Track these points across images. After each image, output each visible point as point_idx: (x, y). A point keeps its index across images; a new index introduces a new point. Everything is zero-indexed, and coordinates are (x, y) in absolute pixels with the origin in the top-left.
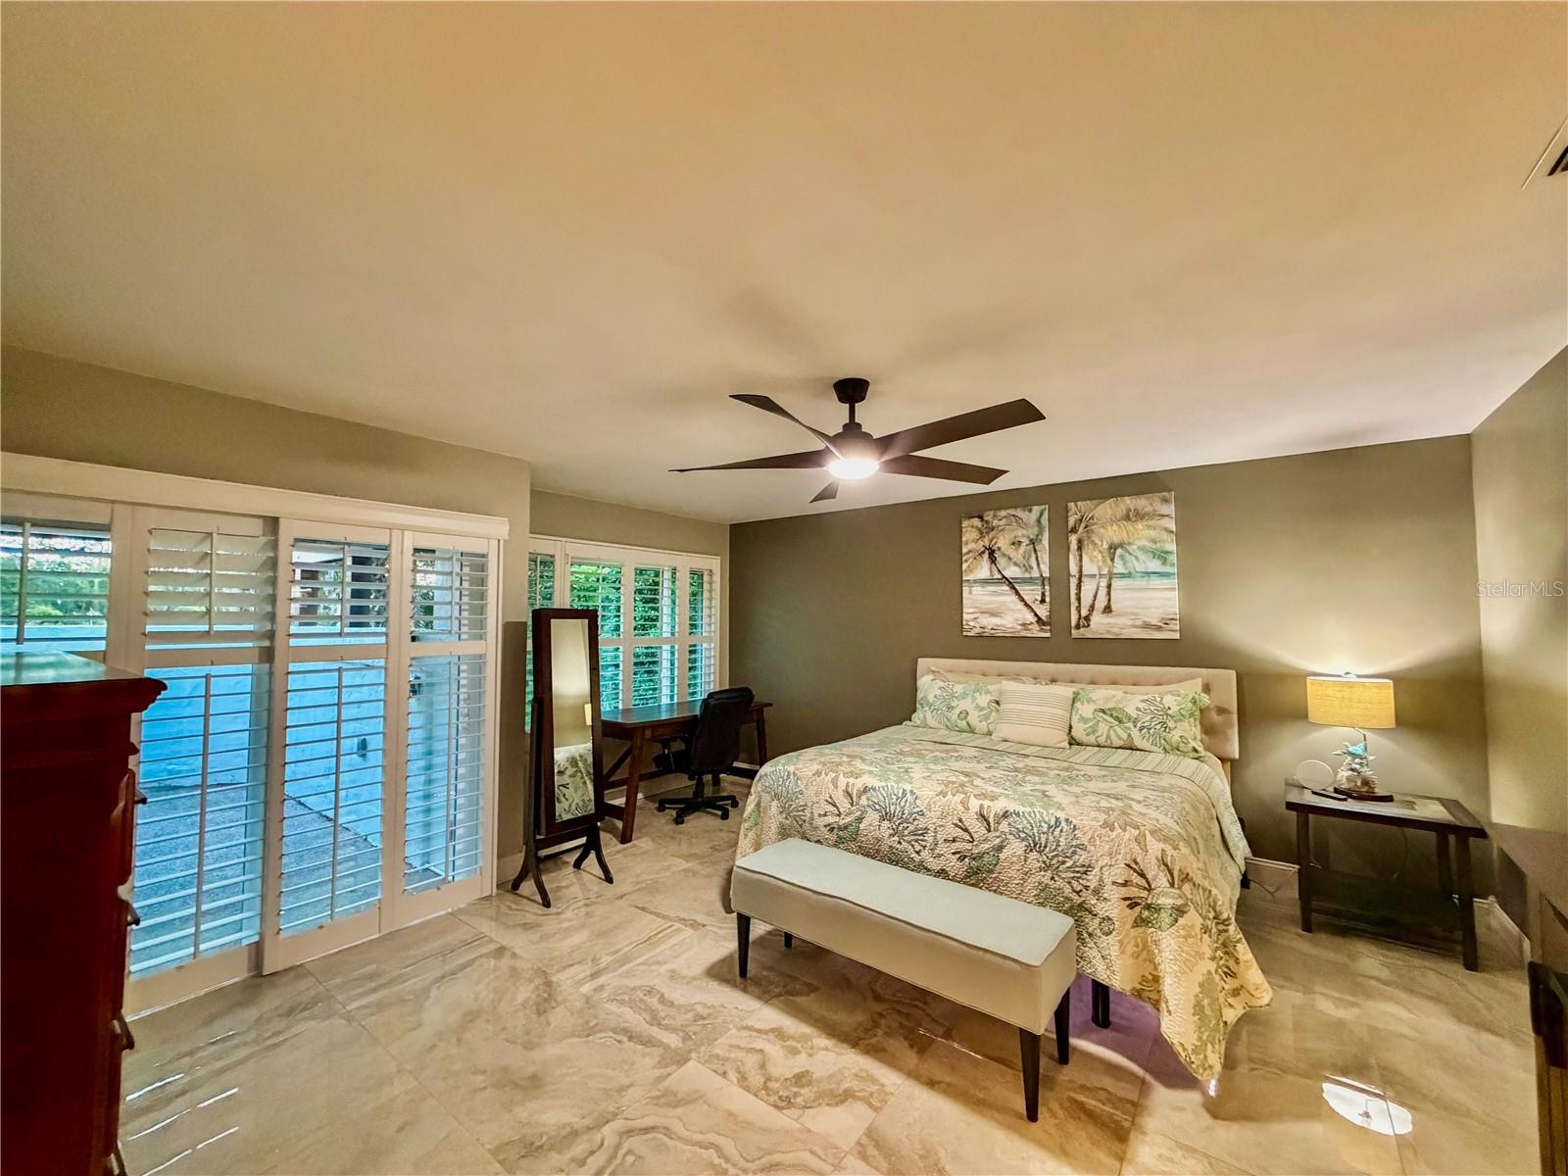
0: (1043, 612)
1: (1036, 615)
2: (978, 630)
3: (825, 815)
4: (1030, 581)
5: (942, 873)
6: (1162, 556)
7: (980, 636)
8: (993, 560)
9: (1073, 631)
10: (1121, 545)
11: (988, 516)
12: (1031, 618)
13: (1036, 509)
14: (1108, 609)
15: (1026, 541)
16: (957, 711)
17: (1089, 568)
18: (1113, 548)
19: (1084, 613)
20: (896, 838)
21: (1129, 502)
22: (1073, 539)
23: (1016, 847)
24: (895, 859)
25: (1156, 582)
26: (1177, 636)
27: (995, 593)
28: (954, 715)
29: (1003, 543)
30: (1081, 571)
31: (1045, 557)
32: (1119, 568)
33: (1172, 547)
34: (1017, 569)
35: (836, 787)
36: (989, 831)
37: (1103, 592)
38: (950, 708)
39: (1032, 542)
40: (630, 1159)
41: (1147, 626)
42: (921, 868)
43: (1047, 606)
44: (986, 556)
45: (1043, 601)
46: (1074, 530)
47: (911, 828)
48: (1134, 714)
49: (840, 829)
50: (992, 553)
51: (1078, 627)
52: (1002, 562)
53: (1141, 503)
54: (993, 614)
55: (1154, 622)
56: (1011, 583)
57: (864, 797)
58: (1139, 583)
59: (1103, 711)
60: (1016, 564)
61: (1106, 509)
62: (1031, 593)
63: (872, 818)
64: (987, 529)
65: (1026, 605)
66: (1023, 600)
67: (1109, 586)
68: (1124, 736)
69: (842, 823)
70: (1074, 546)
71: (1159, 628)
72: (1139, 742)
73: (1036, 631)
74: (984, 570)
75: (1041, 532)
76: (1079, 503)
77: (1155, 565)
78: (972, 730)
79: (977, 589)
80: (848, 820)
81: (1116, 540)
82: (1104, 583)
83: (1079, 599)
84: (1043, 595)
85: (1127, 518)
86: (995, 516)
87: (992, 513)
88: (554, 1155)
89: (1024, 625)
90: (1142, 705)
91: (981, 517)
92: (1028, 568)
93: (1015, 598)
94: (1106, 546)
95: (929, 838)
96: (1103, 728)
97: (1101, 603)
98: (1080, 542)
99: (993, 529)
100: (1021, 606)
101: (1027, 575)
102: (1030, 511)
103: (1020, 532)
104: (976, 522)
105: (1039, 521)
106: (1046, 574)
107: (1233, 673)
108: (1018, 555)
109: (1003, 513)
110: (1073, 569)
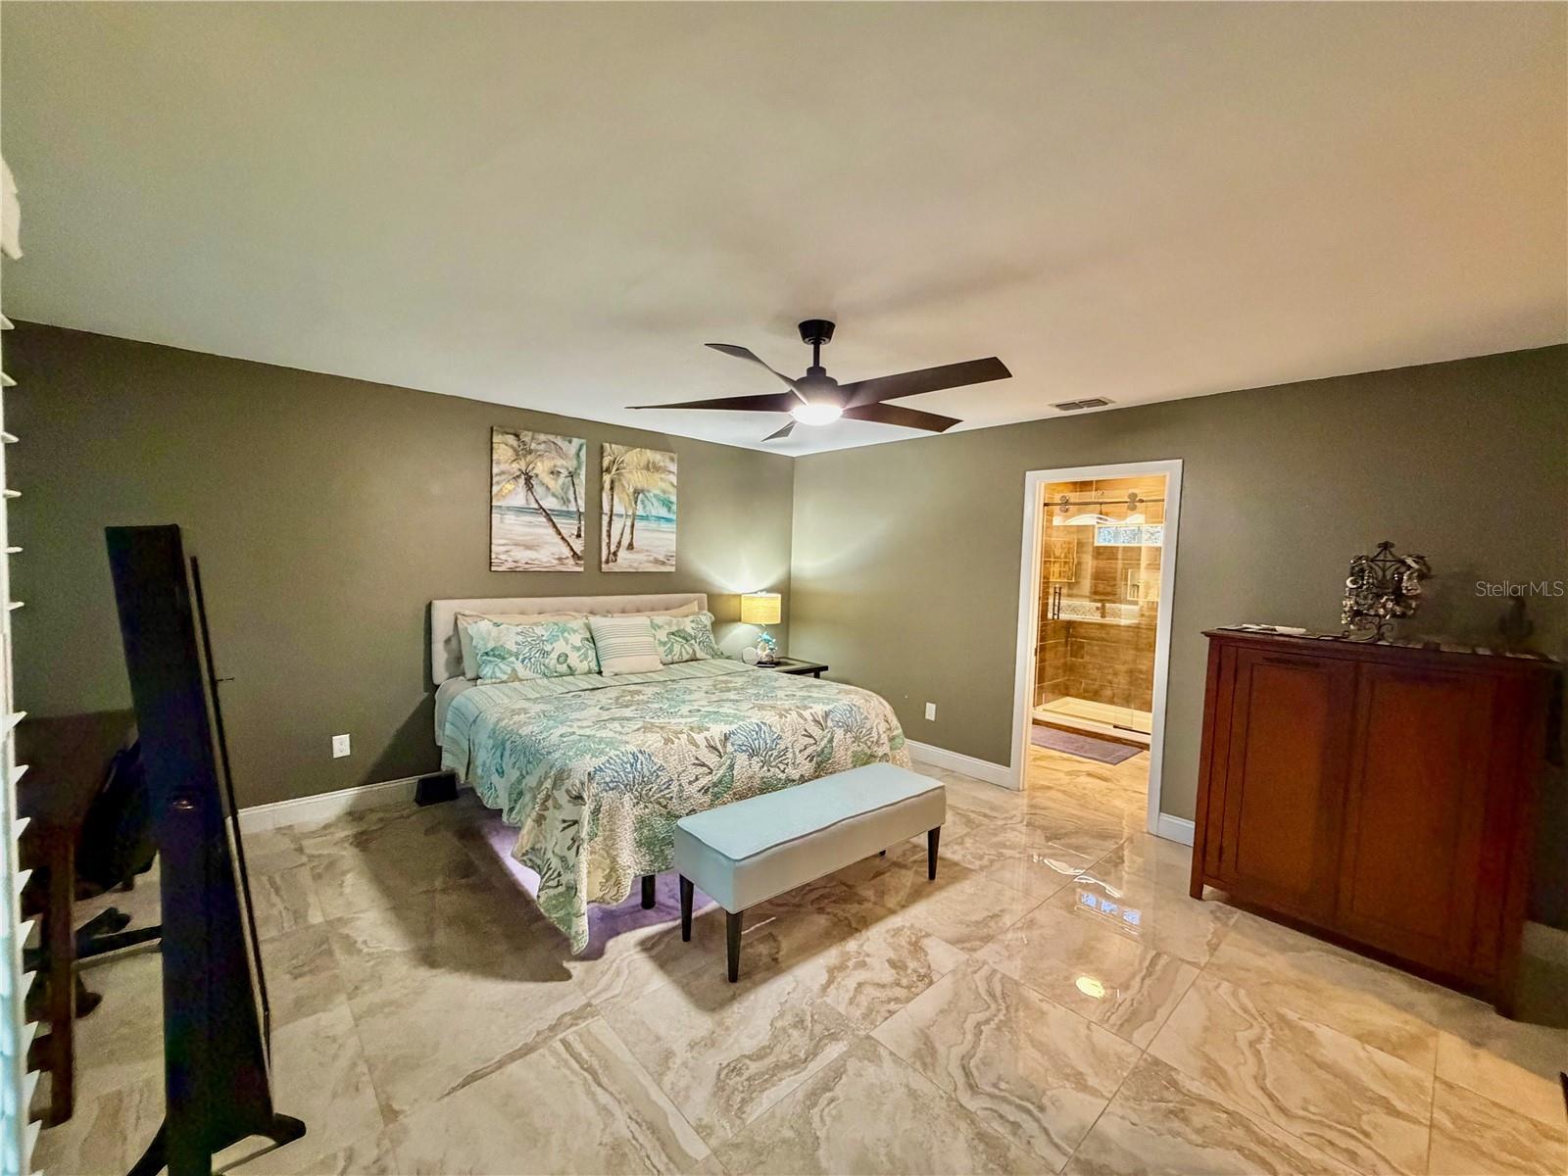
0: (578, 546)
1: (572, 549)
2: (510, 565)
3: (697, 779)
4: (568, 514)
6: (667, 504)
7: (512, 571)
8: (529, 486)
9: (603, 566)
10: (642, 491)
11: (526, 436)
12: (567, 552)
13: (576, 442)
14: (631, 547)
15: (565, 473)
16: (554, 656)
17: (618, 509)
18: (637, 492)
19: (613, 548)
20: (765, 768)
21: (650, 455)
22: (607, 478)
23: (839, 733)
24: (766, 787)
25: (664, 525)
26: (673, 569)
27: (530, 524)
28: (552, 660)
29: (541, 468)
30: (612, 511)
31: (581, 490)
32: (640, 512)
33: (674, 499)
34: (554, 500)
36: (823, 730)
37: (628, 530)
38: (545, 654)
39: (571, 475)
41: (657, 561)
42: (790, 781)
43: (581, 541)
44: (522, 481)
45: (579, 536)
46: (608, 470)
47: (775, 753)
48: (691, 633)
49: (715, 785)
50: (528, 479)
51: (607, 562)
52: (539, 490)
53: (656, 457)
54: (528, 547)
55: (661, 558)
56: (548, 515)
57: (729, 744)
58: (653, 525)
59: (673, 634)
60: (554, 495)
61: (634, 457)
62: (568, 527)
63: (742, 759)
64: (522, 452)
65: (563, 538)
66: (560, 534)
67: (633, 526)
68: (691, 651)
69: (715, 779)
70: (607, 486)
71: (663, 563)
73: (571, 566)
74: (517, 496)
75: (579, 467)
76: (613, 446)
77: (663, 512)
78: (572, 672)
79: (510, 518)
80: (720, 773)
81: (639, 486)
82: (629, 524)
83: (609, 536)
84: (579, 528)
85: (647, 468)
86: (533, 439)
87: (530, 434)
88: (1012, 1155)
89: (560, 559)
90: (692, 626)
91: (517, 436)
92: (566, 501)
93: (552, 531)
94: (631, 490)
95: (790, 755)
96: (677, 648)
97: (625, 542)
98: (612, 482)
99: (530, 452)
100: (558, 539)
101: (564, 508)
102: (570, 442)
103: (560, 462)
104: (511, 439)
105: (578, 455)
106: (582, 510)
107: (706, 595)
108: (555, 485)
109: (542, 437)
110: (606, 508)
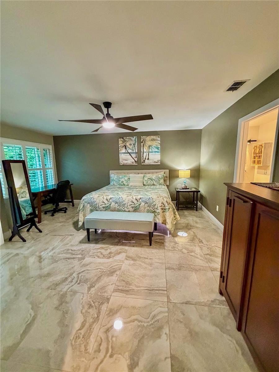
0: (136, 159)
1: (135, 160)
2: (123, 164)
3: (102, 205)
4: (133, 153)
5: (129, 211)
6: (158, 148)
7: (123, 165)
8: (126, 148)
9: (142, 163)
10: (151, 146)
11: (125, 138)
12: (134, 161)
13: (135, 137)
14: (148, 159)
15: (133, 144)
16: (121, 181)
17: (145, 150)
18: (149, 146)
19: (144, 160)
20: (119, 207)
21: (152, 137)
22: (142, 144)
23: (143, 204)
24: (119, 211)
25: (157, 153)
26: (160, 164)
27: (126, 156)
28: (120, 182)
29: (128, 144)
30: (143, 151)
31: (136, 148)
32: (150, 151)
33: (159, 147)
34: (131, 150)
35: (104, 199)
36: (138, 202)
37: (147, 155)
38: (119, 181)
39: (134, 144)
40: (82, 277)
41: (155, 162)
42: (125, 211)
43: (137, 158)
44: (124, 147)
45: (136, 157)
46: (142, 142)
47: (122, 204)
48: (154, 179)
49: (106, 207)
50: (125, 147)
51: (143, 163)
52: (128, 149)
53: (154, 137)
54: (126, 160)
55: (156, 161)
56: (129, 153)
57: (111, 200)
58: (154, 153)
59: (149, 179)
60: (130, 149)
61: (148, 138)
62: (134, 156)
63: (113, 204)
64: (124, 141)
65: (133, 158)
66: (132, 157)
67: (149, 154)
68: (153, 183)
69: (106, 206)
70: (142, 146)
71: (157, 162)
72: (155, 184)
73: (135, 164)
74: (124, 150)
75: (135, 143)
76: (143, 137)
77: (157, 150)
78: (124, 185)
79: (122, 155)
80: (108, 205)
81: (150, 145)
82: (148, 154)
83: (143, 157)
84: (136, 156)
85: (152, 140)
86: (126, 138)
87: (125, 137)
88: (64, 283)
89: (132, 162)
90: (155, 177)
91: (123, 138)
92: (133, 150)
93: (130, 157)
94: (148, 146)
95: (126, 205)
96: (149, 182)
97: (147, 158)
98: (143, 145)
99: (126, 141)
100: (132, 158)
101: (133, 152)
102: (133, 137)
103: (131, 142)
104: (122, 139)
105: (135, 140)
106: (137, 152)
107: (168, 170)
108: (131, 147)
109: (128, 138)
110: (142, 151)
